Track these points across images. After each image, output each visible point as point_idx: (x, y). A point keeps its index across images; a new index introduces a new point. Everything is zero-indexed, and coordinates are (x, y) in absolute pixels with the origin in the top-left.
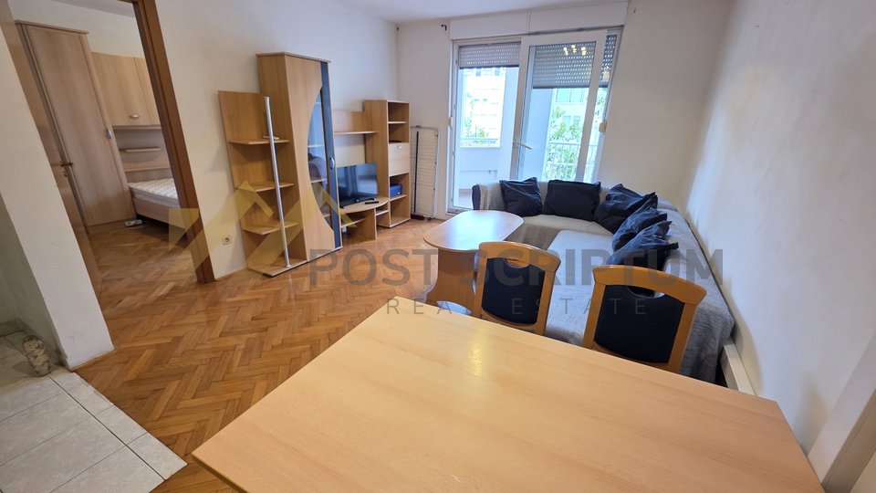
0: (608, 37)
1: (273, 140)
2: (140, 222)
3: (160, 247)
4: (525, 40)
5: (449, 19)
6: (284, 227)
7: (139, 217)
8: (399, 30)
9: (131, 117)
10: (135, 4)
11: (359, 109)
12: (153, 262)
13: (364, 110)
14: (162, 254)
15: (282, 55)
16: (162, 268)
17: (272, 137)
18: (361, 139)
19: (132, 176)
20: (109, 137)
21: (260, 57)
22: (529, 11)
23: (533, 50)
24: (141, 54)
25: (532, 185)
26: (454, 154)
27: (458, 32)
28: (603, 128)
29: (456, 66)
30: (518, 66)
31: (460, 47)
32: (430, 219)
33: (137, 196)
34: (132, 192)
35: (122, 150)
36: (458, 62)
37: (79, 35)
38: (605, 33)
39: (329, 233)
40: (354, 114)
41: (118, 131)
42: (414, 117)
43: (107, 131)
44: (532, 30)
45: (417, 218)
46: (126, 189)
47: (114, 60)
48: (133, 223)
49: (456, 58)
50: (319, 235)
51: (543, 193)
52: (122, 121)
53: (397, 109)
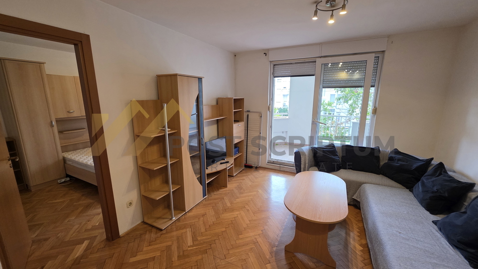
0: (375, 57)
1: (168, 131)
2: (68, 179)
3: (81, 202)
4: (317, 60)
5: (268, 50)
6: (172, 191)
7: (68, 176)
8: (236, 56)
9: (68, 112)
10: (75, 45)
11: (214, 103)
12: (73, 218)
13: (217, 104)
14: (80, 209)
15: (175, 75)
16: (80, 224)
17: (167, 129)
18: (216, 122)
19: (65, 149)
20: (52, 126)
21: (159, 77)
22: (321, 44)
23: (323, 66)
24: (77, 74)
25: (331, 148)
26: (271, 127)
27: (273, 57)
28: (375, 111)
29: (272, 76)
30: (313, 75)
31: (274, 65)
32: (257, 168)
33: (68, 162)
34: (64, 160)
35: (60, 132)
36: (273, 74)
37: (39, 65)
38: (374, 55)
39: (199, 188)
40: (212, 106)
41: (58, 121)
42: (247, 106)
43: (52, 122)
44: (322, 55)
45: (248, 167)
46: (61, 158)
47: (61, 78)
48: (63, 180)
49: (272, 71)
50: (193, 190)
51: (340, 154)
52: (62, 115)
53: (239, 102)
